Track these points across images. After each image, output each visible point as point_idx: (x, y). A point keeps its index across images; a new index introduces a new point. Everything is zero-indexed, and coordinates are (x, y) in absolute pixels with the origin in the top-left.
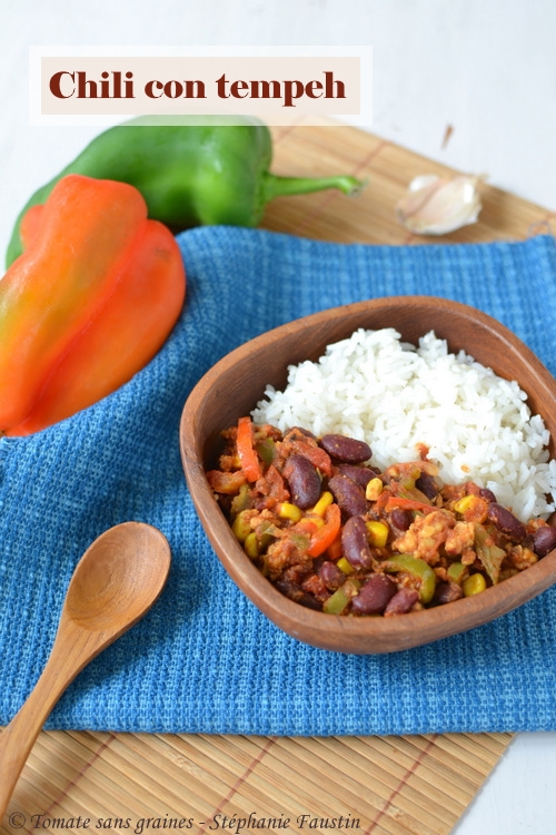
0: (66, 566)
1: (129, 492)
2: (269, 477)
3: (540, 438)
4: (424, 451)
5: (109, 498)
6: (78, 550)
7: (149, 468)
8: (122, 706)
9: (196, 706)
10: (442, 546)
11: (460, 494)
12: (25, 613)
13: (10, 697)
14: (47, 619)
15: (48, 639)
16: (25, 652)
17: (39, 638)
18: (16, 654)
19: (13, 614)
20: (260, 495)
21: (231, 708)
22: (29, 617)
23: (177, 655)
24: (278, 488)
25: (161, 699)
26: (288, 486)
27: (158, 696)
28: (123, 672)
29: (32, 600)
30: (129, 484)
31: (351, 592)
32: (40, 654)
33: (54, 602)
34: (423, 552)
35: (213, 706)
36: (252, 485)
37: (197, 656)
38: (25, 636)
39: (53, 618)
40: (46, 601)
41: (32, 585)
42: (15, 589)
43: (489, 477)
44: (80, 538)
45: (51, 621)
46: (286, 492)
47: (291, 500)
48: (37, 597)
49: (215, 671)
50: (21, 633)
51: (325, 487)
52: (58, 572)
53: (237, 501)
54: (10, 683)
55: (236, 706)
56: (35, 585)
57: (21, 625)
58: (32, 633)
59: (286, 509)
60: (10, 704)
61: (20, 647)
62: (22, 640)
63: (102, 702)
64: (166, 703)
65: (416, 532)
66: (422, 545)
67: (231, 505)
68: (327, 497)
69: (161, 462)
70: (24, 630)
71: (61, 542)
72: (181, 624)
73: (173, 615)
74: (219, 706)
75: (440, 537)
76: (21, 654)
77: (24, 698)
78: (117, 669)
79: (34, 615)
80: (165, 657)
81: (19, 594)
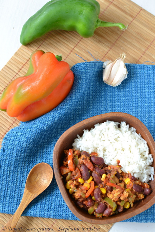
0: (25, 170)
1: (41, 148)
2: (76, 171)
3: (150, 161)
4: (119, 162)
5: (36, 151)
6: (28, 165)
7: (47, 140)
8: (40, 213)
9: (58, 214)
10: (120, 198)
11: (126, 177)
12: (15, 184)
13: (12, 209)
14: (21, 186)
15: (21, 191)
16: (16, 195)
17: (19, 191)
18: (13, 196)
19: (12, 185)
20: (74, 175)
21: (67, 215)
22: (16, 185)
23: (54, 198)
24: (78, 174)
25: (50, 212)
26: (81, 173)
27: (49, 211)
28: (40, 202)
29: (17, 180)
30: (41, 146)
31: (95, 208)
32: (19, 195)
33: (22, 180)
34: (114, 200)
35: (63, 215)
36: (71, 172)
37: (59, 198)
38: (15, 190)
39: (22, 185)
40: (20, 180)
41: (16, 176)
42: (12, 178)
43: (135, 173)
44: (28, 162)
45: (22, 186)
46: (80, 175)
47: (82, 177)
48: (18, 179)
49: (63, 203)
50: (14, 189)
51: (91, 175)
52: (23, 172)
53: (68, 177)
54: (12, 205)
55: (68, 215)
56: (17, 176)
57: (14, 187)
58: (17, 189)
59: (80, 180)
60: (13, 211)
61: (14, 194)
62: (14, 192)
63: (35, 212)
64: (51, 213)
65: (113, 194)
66: (114, 198)
67: (66, 179)
68: (91, 178)
69: (50, 138)
70: (15, 189)
71: (23, 164)
72: (55, 188)
73: (53, 186)
74: (64, 215)
75: (119, 196)
76: (15, 195)
77: (16, 210)
78: (39, 201)
79: (17, 184)
80: (51, 198)
81: (13, 179)
